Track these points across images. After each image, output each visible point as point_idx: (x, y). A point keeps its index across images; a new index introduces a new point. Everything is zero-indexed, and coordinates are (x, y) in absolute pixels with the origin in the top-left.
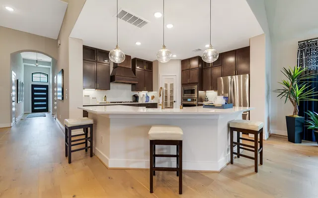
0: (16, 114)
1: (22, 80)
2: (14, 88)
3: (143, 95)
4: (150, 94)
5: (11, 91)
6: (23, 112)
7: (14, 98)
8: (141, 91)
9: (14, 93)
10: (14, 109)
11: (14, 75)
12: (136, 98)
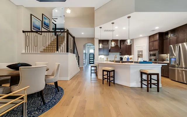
0: (85, 64)
1: (87, 52)
2: (84, 55)
3: (126, 57)
4: (130, 57)
5: (83, 56)
6: (87, 63)
7: (84, 59)
8: (125, 55)
9: (84, 57)
10: (84, 62)
11: (84, 51)
12: (121, 59)
